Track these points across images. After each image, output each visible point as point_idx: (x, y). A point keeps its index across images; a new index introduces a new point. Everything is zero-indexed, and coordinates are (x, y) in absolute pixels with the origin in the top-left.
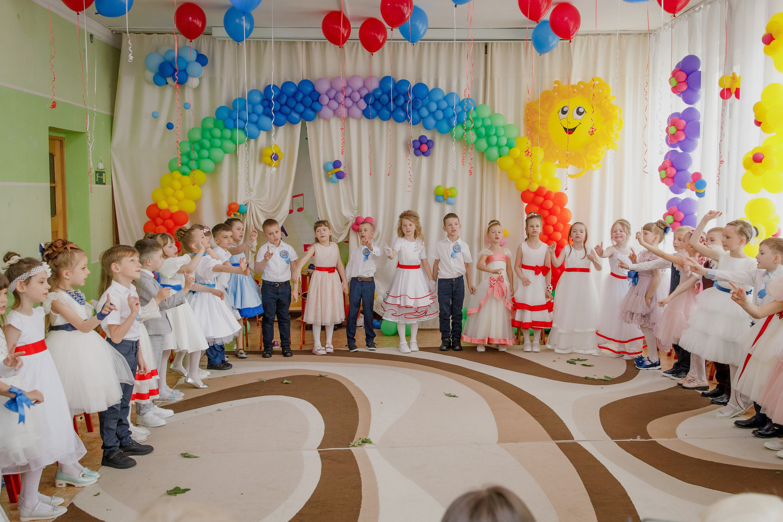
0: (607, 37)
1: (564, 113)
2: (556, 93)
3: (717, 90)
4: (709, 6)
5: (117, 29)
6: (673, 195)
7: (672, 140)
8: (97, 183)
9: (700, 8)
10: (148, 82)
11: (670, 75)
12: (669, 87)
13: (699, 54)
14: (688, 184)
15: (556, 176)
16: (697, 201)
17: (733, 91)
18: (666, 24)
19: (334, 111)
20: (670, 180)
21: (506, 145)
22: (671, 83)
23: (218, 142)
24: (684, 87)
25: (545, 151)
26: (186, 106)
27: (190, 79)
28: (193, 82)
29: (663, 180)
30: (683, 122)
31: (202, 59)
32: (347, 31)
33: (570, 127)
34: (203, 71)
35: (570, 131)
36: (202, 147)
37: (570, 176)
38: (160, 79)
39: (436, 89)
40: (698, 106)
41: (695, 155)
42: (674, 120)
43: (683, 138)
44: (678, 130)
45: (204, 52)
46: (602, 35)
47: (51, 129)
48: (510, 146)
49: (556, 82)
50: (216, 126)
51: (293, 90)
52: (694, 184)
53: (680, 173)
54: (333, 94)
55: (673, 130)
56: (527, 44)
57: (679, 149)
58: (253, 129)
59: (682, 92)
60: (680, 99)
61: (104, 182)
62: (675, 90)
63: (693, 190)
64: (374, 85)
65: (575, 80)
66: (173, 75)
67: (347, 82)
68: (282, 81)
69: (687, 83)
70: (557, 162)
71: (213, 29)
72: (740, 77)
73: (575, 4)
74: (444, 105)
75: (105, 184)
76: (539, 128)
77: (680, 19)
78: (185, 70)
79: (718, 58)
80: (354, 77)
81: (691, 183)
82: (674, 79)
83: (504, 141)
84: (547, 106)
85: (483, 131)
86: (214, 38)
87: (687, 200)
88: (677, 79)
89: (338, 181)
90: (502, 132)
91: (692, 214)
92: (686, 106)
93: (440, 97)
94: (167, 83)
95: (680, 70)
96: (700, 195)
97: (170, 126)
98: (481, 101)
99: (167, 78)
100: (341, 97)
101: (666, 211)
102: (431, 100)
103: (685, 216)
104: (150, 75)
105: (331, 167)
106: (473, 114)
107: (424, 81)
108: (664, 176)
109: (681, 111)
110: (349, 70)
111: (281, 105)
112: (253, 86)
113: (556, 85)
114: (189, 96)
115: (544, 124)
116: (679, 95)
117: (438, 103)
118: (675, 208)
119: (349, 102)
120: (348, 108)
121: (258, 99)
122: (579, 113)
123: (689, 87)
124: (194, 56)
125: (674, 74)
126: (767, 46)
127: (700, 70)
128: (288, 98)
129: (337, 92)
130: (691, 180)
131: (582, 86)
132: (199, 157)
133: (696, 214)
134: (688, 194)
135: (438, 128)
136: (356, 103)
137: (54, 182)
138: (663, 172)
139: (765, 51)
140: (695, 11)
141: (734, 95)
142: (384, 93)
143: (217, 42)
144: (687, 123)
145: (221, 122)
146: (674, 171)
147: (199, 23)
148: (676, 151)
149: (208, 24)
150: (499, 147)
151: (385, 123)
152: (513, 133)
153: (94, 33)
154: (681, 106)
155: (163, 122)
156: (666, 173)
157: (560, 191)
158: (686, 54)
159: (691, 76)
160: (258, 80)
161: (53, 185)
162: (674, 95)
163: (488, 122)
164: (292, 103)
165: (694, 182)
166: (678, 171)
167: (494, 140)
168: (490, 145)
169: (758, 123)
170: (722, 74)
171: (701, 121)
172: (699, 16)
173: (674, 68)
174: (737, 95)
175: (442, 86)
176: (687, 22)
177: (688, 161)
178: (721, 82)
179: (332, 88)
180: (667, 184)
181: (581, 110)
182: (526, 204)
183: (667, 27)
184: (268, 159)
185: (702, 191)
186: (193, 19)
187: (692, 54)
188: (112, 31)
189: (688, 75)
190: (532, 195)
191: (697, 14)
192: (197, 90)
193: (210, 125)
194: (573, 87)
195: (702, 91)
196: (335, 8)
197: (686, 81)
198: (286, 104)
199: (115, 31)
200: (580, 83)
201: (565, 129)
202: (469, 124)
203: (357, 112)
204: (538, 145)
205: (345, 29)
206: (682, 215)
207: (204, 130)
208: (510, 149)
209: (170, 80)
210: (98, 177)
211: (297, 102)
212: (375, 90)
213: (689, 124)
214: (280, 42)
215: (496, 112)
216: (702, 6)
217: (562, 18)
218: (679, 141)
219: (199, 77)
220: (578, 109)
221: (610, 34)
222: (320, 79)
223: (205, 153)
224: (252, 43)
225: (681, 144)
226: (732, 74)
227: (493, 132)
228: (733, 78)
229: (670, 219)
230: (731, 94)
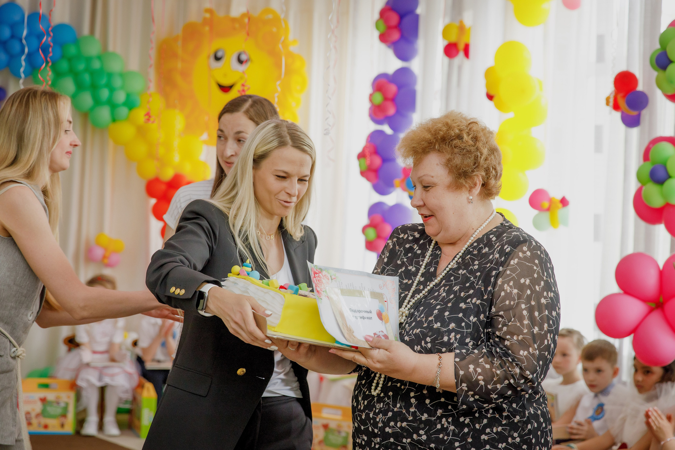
1: (217, 59)
2: (207, 28)
3: (441, 44)
6: (376, 198)
7: (378, 113)
11: (376, 16)
12: (376, 34)
14: (397, 181)
15: (201, 158)
17: (461, 47)
20: (372, 175)
21: (123, 104)
22: (377, 27)
24: (396, 36)
25: (186, 117)
29: (362, 173)
30: (393, 88)
33: (226, 82)
35: (226, 89)
39: (11, 5)
40: (416, 65)
42: (381, 84)
43: (392, 111)
44: (386, 99)
48: (130, 105)
49: (207, 11)
52: (406, 182)
53: (387, 165)
55: (378, 98)
57: (387, 129)
59: (394, 43)
60: (390, 53)
62: (383, 38)
63: (404, 190)
65: (237, 10)
69: (400, 30)
70: (205, 137)
72: (471, 28)
76: (178, 79)
81: (402, 181)
82: (381, 22)
83: (121, 97)
84: (190, 46)
85: (87, 78)
88: (386, 23)
90: (118, 82)
92: (400, 64)
93: (18, 18)
95: (391, 10)
98: (86, 30)
101: (365, 221)
102: (2, 22)
106: (72, 50)
108: (364, 167)
109: (391, 71)
113: (208, 15)
115: (186, 75)
116: (389, 47)
118: (378, 218)
122: (240, 61)
123: (402, 35)
125: (382, 15)
127: (417, 12)
130: (402, 176)
131: (245, 20)
135: (11, 68)
138: (363, 160)
141: (462, 53)
144: (399, 89)
146: (377, 161)
148: (382, 132)
150: (113, 106)
152: (137, 85)
154: (391, 63)
156: (368, 163)
159: (406, 20)
162: (383, 46)
163: (96, 65)
165: (406, 178)
166: (383, 161)
167: (105, 94)
168: (97, 102)
169: (490, 97)
170: (447, 21)
171: (419, 88)
173: (381, 5)
174: (467, 54)
175: (23, 1)
178: (445, 33)
180: (368, 179)
181: (243, 57)
182: (153, 201)
189: (401, 17)
190: (163, 187)
194: (234, 20)
195: (420, 43)
197: (399, 27)
200: (243, 15)
201: (219, 85)
202: (64, 65)
204: (175, 108)
206: (388, 229)
208: (130, 110)
213: (402, 90)
215: (110, 49)
218: (387, 117)
220: (240, 54)
225: (390, 121)
226: (461, 22)
227: (104, 81)
228: (462, 28)
229: (372, 233)
230: (457, 52)
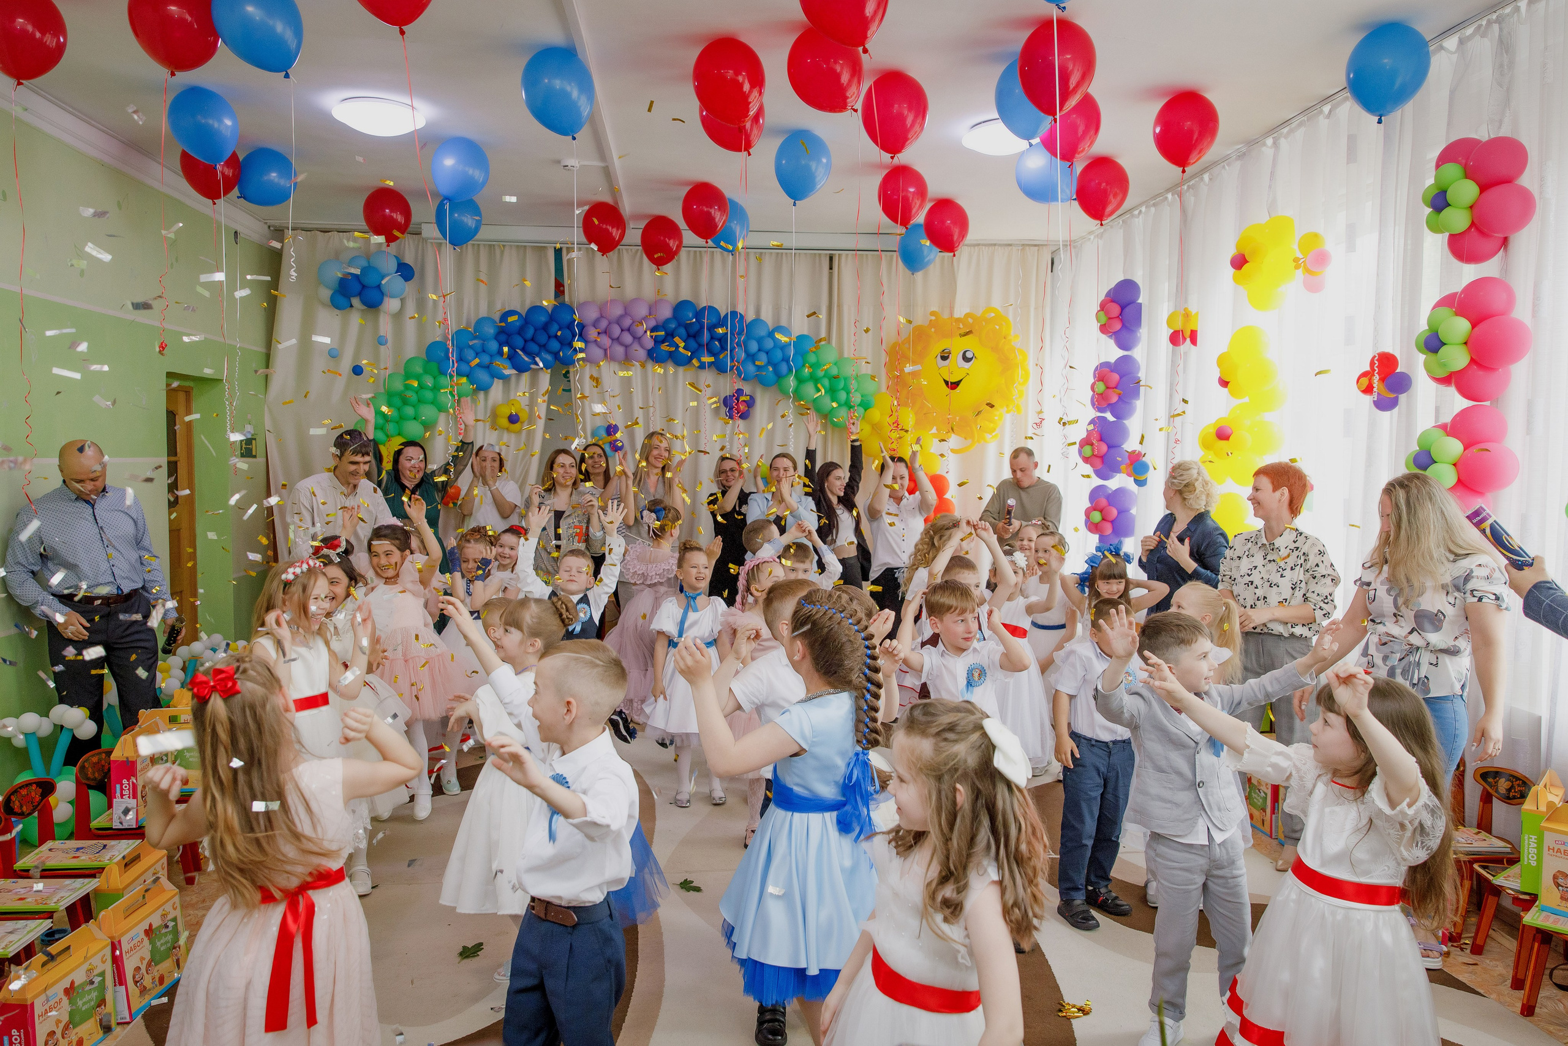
0: (1006, 248)
1: (944, 358)
2: (933, 330)
3: (1165, 333)
4: (1153, 209)
5: (277, 223)
7: (1100, 401)
8: (242, 456)
9: (1140, 212)
10: (324, 305)
11: (1097, 308)
12: (1095, 326)
13: (1139, 278)
14: (1123, 467)
15: (932, 451)
16: (1133, 493)
17: (1187, 334)
18: (1091, 233)
19: (605, 350)
20: (1098, 461)
21: (859, 405)
22: (1098, 319)
23: (429, 395)
24: (1117, 326)
25: (916, 414)
26: (381, 341)
27: (386, 299)
28: (391, 305)
29: (1084, 459)
30: (1116, 377)
31: (405, 271)
32: (620, 232)
33: (954, 379)
34: (407, 289)
35: (954, 386)
36: (405, 402)
37: (953, 451)
38: (342, 300)
39: (757, 321)
40: (1138, 353)
41: (1134, 425)
42: (1103, 373)
43: (1114, 399)
44: (1108, 388)
45: (409, 259)
46: (1000, 245)
47: (170, 375)
48: (866, 405)
49: (933, 313)
50: (426, 372)
51: (543, 319)
52: (1131, 467)
53: (1112, 451)
54: (604, 324)
55: (1101, 387)
56: (892, 257)
57: (1109, 416)
58: (483, 376)
59: (1115, 333)
60: (1111, 343)
61: (254, 453)
62: (1103, 329)
63: (1129, 475)
64: (666, 313)
65: (960, 311)
66: (360, 294)
67: (625, 309)
68: (528, 305)
69: (1121, 320)
70: (934, 430)
71: (424, 226)
72: (1197, 313)
73: (961, 202)
74: (769, 344)
75: (255, 457)
76: (909, 381)
77: (1112, 227)
78: (379, 287)
79: (1167, 285)
80: (635, 300)
81: (1128, 466)
82: (1102, 313)
83: (857, 399)
84: (919, 348)
85: (826, 383)
86: (425, 240)
87: (1120, 491)
88: (1106, 314)
89: (614, 455)
90: (854, 385)
91: (1127, 511)
92: (1121, 353)
93: (763, 333)
94: (351, 306)
95: (1112, 301)
96: (1140, 483)
97: (357, 370)
98: (823, 339)
99: (352, 299)
100: (616, 330)
101: (1087, 504)
102: (749, 337)
103: (1119, 513)
104: (326, 293)
105: (603, 433)
106: (812, 359)
107: (740, 309)
108: (1088, 453)
109: (1112, 360)
110: (630, 292)
111: (526, 341)
112: (483, 312)
113: (933, 318)
114: (385, 325)
116: (1110, 337)
117: (760, 341)
118: (1102, 501)
119: (627, 338)
120: (626, 347)
121: (491, 331)
122: (966, 359)
123: (1124, 326)
124: (392, 265)
125: (1103, 306)
126: (1238, 272)
127: (1140, 301)
128: (536, 330)
129: (610, 323)
130: (1128, 461)
131: (970, 321)
132: (401, 418)
133: (1133, 511)
134: (1119, 481)
135: (760, 380)
136: (637, 339)
137: (176, 454)
138: (1087, 448)
139: (1235, 278)
140: (1133, 216)
141: (1188, 340)
142: (679, 325)
143: (429, 246)
144: (1121, 378)
145: (434, 366)
146: (1104, 448)
147: (399, 218)
148: (1105, 418)
149: (415, 218)
151: (681, 369)
152: (870, 387)
153: (239, 229)
154: (1112, 353)
155: (346, 365)
156: (1093, 450)
157: (938, 473)
158: (1121, 278)
159: (1127, 310)
160: (491, 304)
161: (173, 459)
162: (1104, 336)
163: (834, 370)
164: (542, 338)
165: (1132, 464)
166: (1109, 447)
167: (843, 396)
169: (1224, 383)
170: (1172, 309)
171: (1141, 375)
172: (1138, 222)
173: (1102, 297)
174: (1194, 341)
175: (767, 316)
176: (1122, 231)
177: (1123, 433)
178: (1169, 322)
179: (602, 316)
180: (1092, 466)
181: (969, 355)
183: (1092, 237)
184: (504, 422)
185: (1143, 478)
186: (391, 212)
187: (1129, 277)
188: (269, 227)
189: (1123, 308)
191: (1136, 220)
192: (398, 316)
193: (418, 369)
194: (958, 321)
195: (1143, 332)
196: (607, 199)
197: (1121, 317)
198: (533, 340)
199: (273, 226)
200: (967, 315)
201: (946, 383)
202: (805, 373)
203: (642, 353)
204: (906, 405)
205: (618, 229)
206: (1114, 512)
207: (408, 376)
208: (866, 410)
209: (356, 301)
210: (244, 446)
211: (549, 337)
212: (667, 321)
213: (1124, 379)
214: (525, 246)
215: (846, 355)
216: (1143, 209)
217: (943, 222)
218: (1109, 405)
219: (402, 297)
220: (965, 353)
221: (1010, 245)
222: (585, 303)
223: (409, 411)
224: (482, 248)
225: (1113, 408)
226: (1185, 309)
227: (842, 385)
228: (1187, 315)
229: (1096, 517)
230: (1184, 339)
